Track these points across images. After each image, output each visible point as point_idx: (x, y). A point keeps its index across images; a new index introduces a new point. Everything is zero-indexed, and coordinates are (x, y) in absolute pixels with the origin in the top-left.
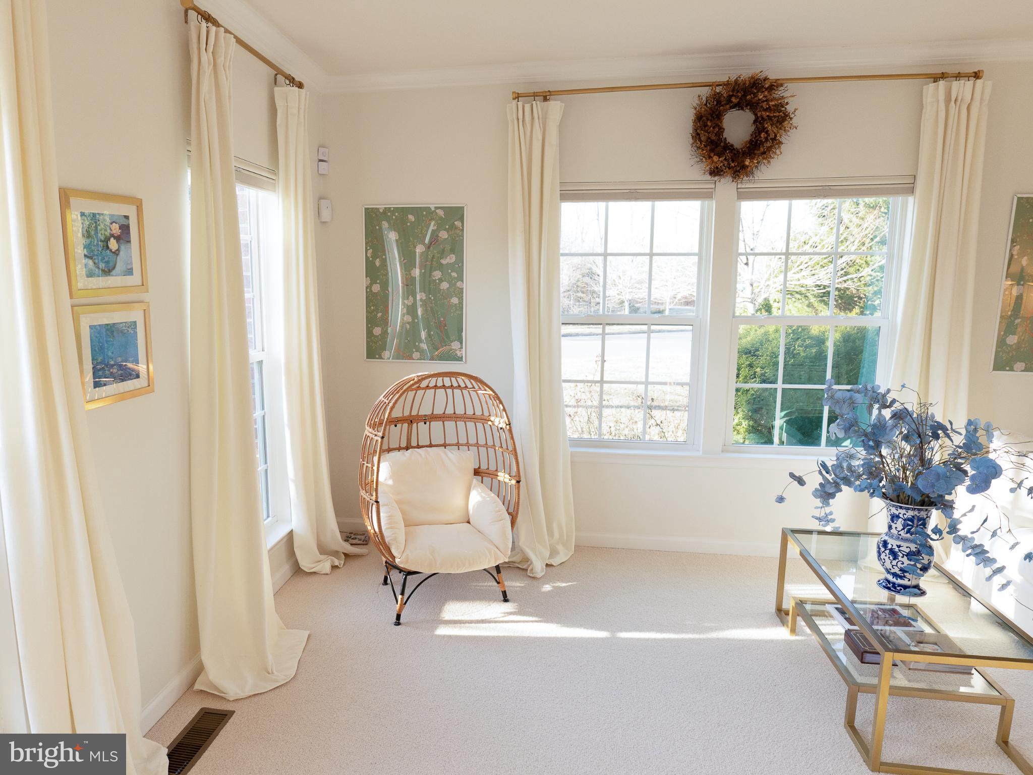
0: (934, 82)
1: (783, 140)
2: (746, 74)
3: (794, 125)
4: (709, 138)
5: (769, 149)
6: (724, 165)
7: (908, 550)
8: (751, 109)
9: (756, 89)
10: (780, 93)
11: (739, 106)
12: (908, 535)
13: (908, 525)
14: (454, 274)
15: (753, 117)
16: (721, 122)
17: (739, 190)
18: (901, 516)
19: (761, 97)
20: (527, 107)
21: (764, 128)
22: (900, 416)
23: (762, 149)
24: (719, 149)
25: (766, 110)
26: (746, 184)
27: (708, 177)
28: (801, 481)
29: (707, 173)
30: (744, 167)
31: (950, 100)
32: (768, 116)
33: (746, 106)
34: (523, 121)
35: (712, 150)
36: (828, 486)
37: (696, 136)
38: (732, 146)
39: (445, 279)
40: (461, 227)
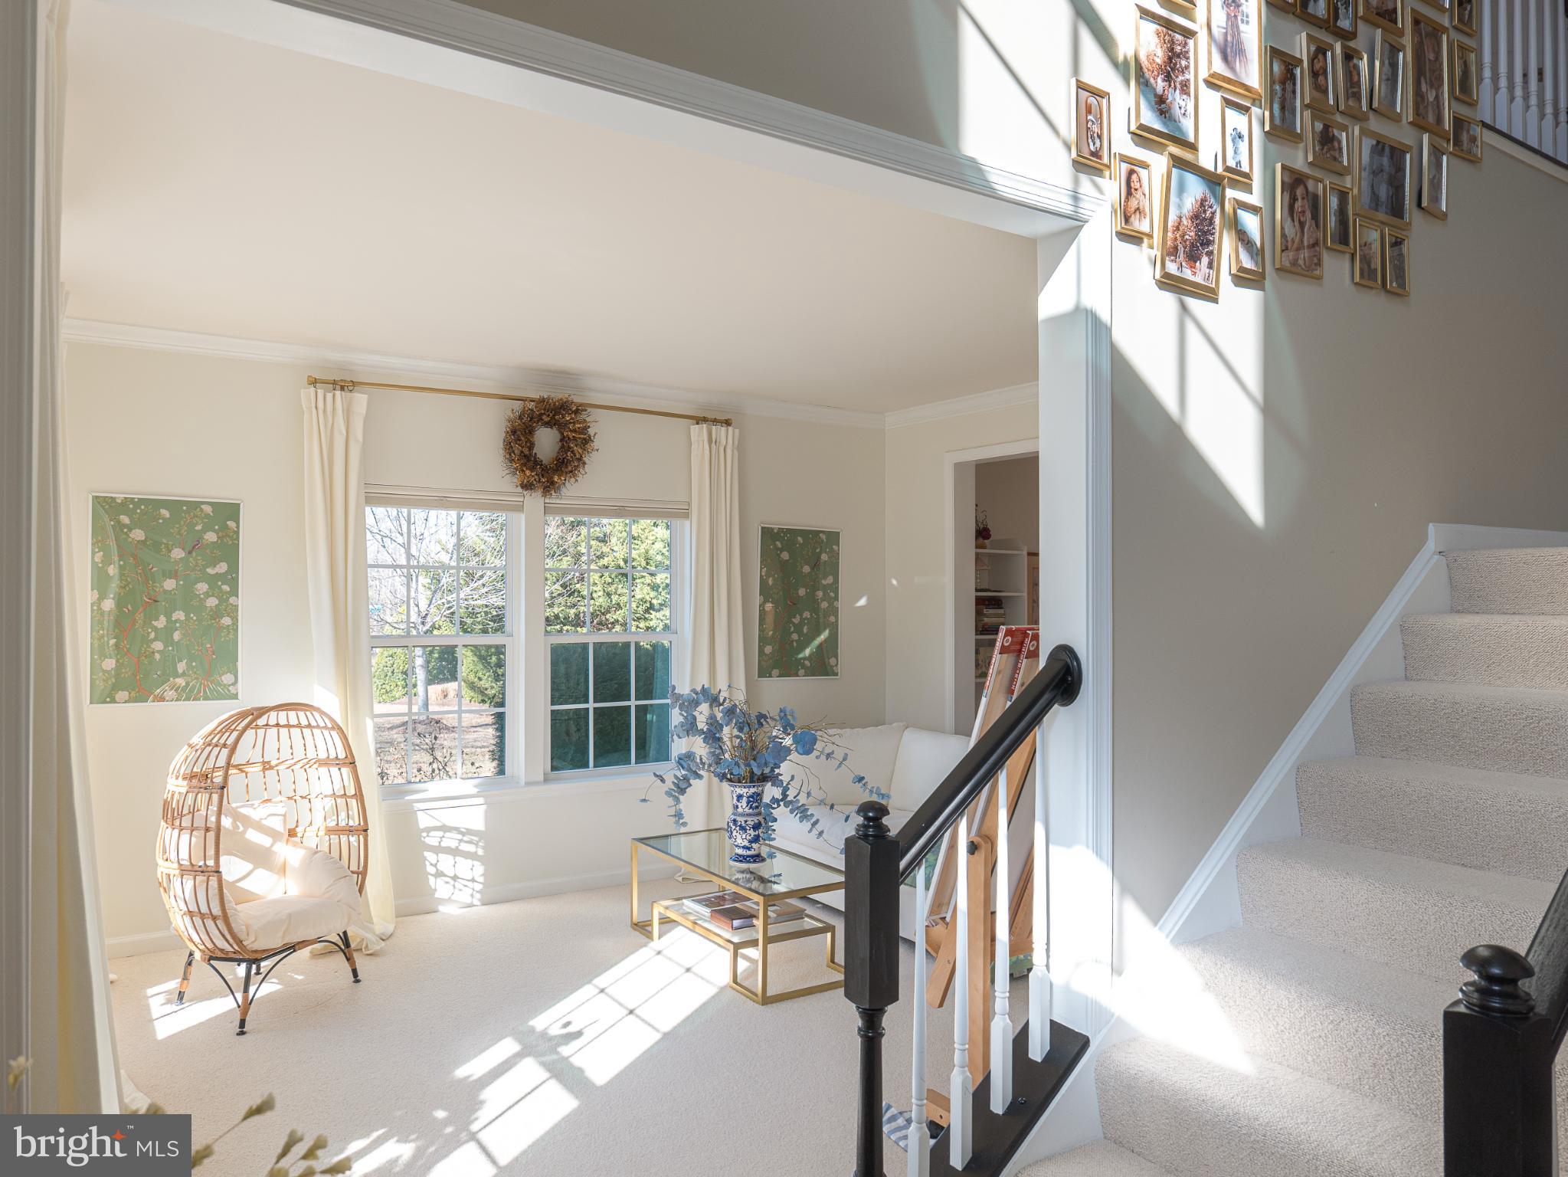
0: (698, 424)
1: (585, 459)
2: (557, 395)
3: (596, 448)
4: (522, 452)
5: (576, 467)
6: (535, 480)
7: (752, 823)
8: (559, 430)
9: (564, 410)
10: (583, 416)
11: (548, 424)
12: (751, 810)
13: (751, 801)
14: (226, 588)
15: (558, 436)
16: (533, 437)
17: (546, 505)
18: (745, 794)
19: (568, 419)
20: (329, 396)
21: (569, 448)
22: (731, 712)
23: (570, 468)
24: (531, 464)
25: (571, 431)
26: (553, 500)
27: (520, 490)
28: (663, 781)
29: (519, 487)
30: (553, 483)
31: (712, 442)
32: (573, 437)
33: (554, 425)
34: (325, 411)
35: (524, 465)
36: (681, 782)
37: (509, 448)
38: (541, 461)
39: (213, 593)
40: (236, 529)
